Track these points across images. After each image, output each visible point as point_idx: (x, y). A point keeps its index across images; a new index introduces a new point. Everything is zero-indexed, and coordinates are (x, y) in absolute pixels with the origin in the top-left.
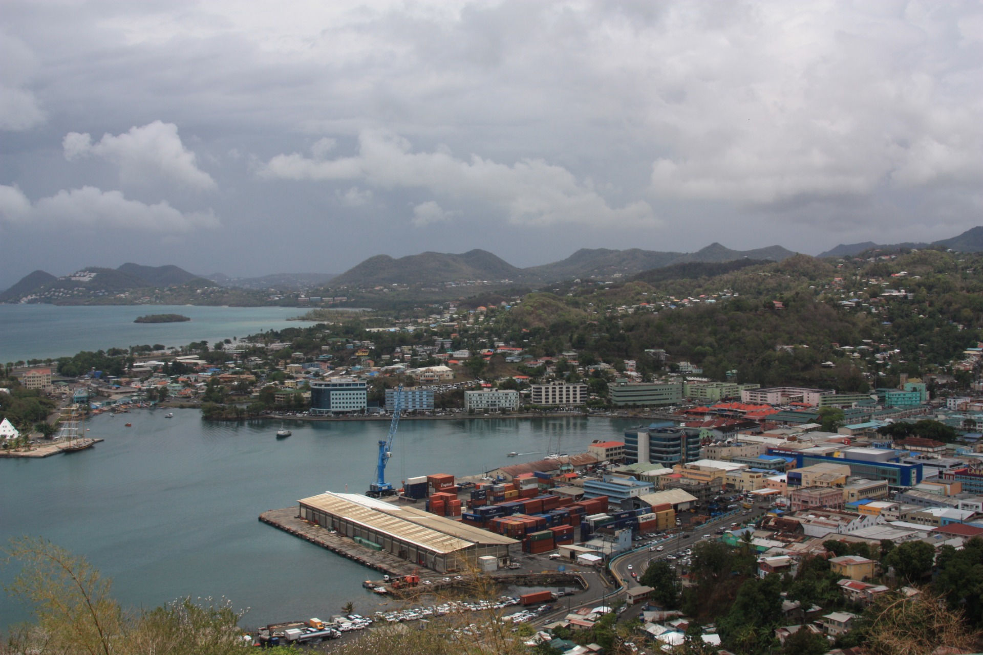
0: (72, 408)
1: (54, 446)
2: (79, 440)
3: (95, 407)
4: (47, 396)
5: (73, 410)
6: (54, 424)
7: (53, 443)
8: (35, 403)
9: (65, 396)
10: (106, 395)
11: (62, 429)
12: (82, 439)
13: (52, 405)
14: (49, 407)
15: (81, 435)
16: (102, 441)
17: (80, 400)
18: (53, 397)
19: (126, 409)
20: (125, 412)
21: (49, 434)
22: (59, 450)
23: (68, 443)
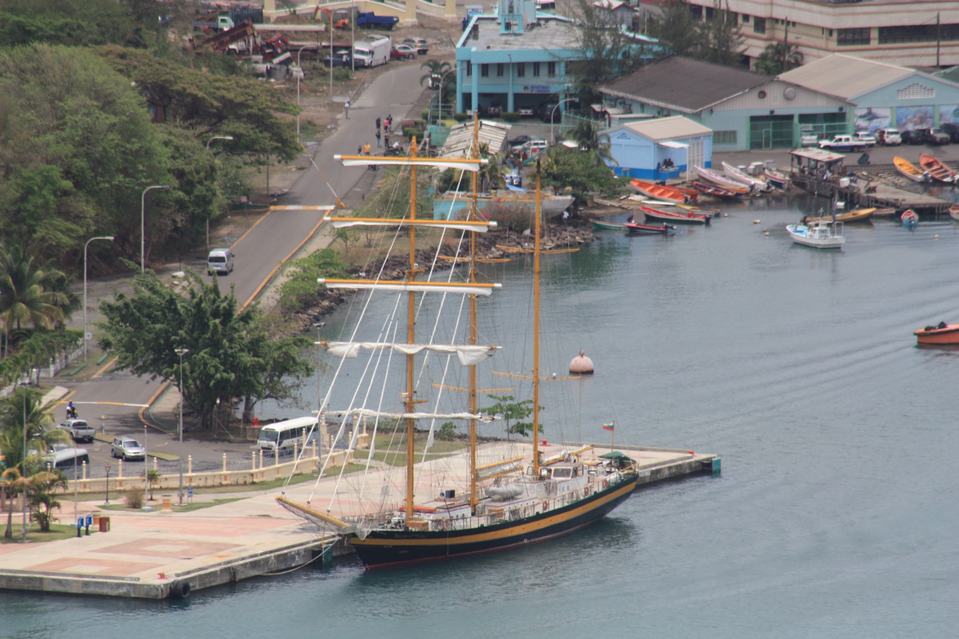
0: (441, 165)
1: (266, 500)
2: (488, 455)
3: (649, 162)
4: (221, 38)
5: (449, 181)
6: (270, 300)
7: (261, 470)
8: (108, 103)
9: (381, 43)
10: (755, 47)
11: (345, 348)
12: (524, 450)
13: (261, 121)
14: (236, 147)
15: (513, 411)
16: (706, 469)
17: (511, 86)
18: (268, 49)
19: (931, 184)
20: (927, 213)
21: (225, 390)
22: (309, 538)
23: (399, 475)
